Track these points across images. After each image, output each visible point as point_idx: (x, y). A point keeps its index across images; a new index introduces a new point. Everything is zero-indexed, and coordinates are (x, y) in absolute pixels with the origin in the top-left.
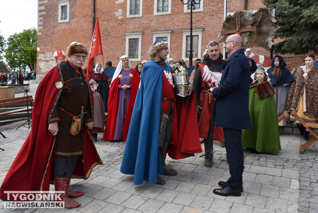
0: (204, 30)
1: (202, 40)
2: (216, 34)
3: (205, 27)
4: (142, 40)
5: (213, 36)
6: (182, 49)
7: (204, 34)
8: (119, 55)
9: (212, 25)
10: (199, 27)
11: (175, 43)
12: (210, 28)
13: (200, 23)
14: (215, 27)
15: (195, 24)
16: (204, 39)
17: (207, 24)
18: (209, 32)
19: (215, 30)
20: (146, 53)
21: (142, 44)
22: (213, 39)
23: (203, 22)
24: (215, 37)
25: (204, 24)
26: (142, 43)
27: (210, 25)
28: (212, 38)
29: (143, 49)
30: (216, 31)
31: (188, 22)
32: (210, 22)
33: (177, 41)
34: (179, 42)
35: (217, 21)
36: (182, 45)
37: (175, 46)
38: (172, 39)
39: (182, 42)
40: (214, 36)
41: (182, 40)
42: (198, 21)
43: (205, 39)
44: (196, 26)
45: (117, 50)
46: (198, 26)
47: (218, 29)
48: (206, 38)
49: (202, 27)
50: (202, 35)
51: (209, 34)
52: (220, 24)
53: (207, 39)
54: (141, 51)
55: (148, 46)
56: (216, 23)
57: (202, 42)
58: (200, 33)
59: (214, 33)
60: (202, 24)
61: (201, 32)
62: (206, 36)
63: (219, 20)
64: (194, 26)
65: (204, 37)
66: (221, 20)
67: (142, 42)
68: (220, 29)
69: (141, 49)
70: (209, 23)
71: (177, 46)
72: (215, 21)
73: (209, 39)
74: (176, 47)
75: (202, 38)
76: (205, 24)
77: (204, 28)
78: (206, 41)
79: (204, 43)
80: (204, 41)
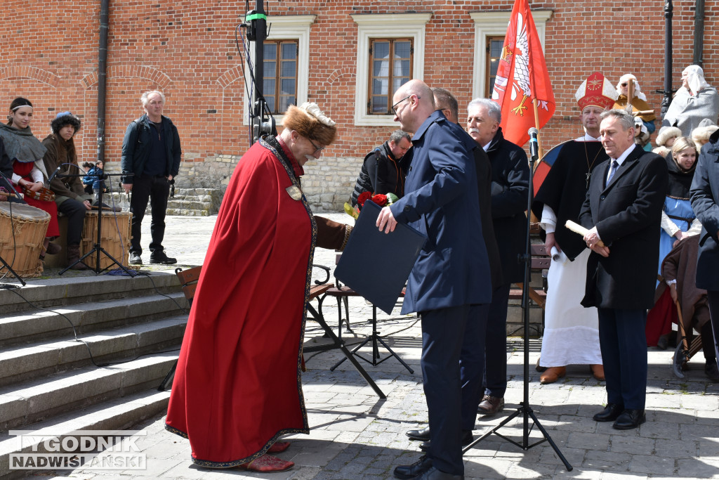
0: (552, 16)
2: (598, 32)
3: (558, 5)
4: (310, 47)
5: (588, 41)
6: (471, 85)
7: (554, 33)
8: (214, 99)
11: (442, 60)
12: (577, 9)
14: (593, 9)
16: (554, 51)
18: (573, 24)
19: (594, 19)
20: (329, 96)
21: (310, 63)
22: (588, 50)
24: (594, 46)
26: (310, 59)
28: (583, 46)
29: (317, 80)
30: (598, 23)
33: (452, 55)
34: (460, 59)
36: (472, 68)
37: (443, 72)
38: (434, 47)
39: (472, 60)
40: (593, 41)
41: (472, 51)
43: (559, 51)
45: (209, 83)
47: (604, 14)
48: (563, 46)
49: (545, 6)
50: (547, 33)
51: (573, 32)
53: (565, 51)
54: (309, 88)
55: (336, 70)
59: (589, 27)
61: (544, 24)
62: (563, 37)
65: (554, 42)
67: (311, 55)
68: (612, 14)
69: (310, 80)
71: (450, 72)
73: (573, 51)
74: (445, 77)
77: (553, 11)
78: (563, 56)
79: (554, 65)
80: (555, 56)
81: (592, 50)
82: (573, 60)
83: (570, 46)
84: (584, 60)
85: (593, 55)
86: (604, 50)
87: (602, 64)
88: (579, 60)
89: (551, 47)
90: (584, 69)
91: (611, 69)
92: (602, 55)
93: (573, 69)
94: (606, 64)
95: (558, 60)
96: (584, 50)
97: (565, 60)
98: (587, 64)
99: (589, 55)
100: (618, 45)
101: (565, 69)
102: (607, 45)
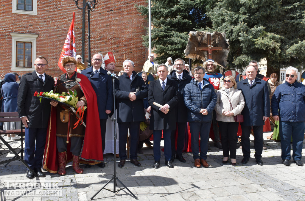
0: (38, 36)
1: (37, 48)
2: (53, 43)
3: (40, 33)
5: (50, 45)
6: (11, 57)
7: (39, 42)
9: (48, 32)
10: (32, 33)
12: (46, 35)
13: (34, 28)
14: (52, 36)
15: (27, 28)
16: (39, 48)
17: (43, 31)
18: (45, 39)
19: (52, 38)
22: (50, 48)
23: (37, 27)
25: (38, 30)
27: (46, 32)
30: (53, 40)
31: (18, 24)
32: (47, 29)
33: (4, 47)
34: (7, 48)
35: (54, 28)
36: (11, 51)
37: (1, 52)
39: (11, 49)
40: (52, 45)
41: (11, 46)
42: (31, 25)
44: (28, 31)
46: (31, 31)
47: (55, 37)
48: (42, 46)
49: (36, 33)
50: (37, 42)
51: (45, 42)
52: (58, 33)
53: (43, 48)
56: (53, 31)
57: (37, 50)
58: (34, 40)
59: (50, 41)
60: (36, 30)
61: (36, 39)
62: (42, 43)
63: (55, 28)
64: (27, 31)
65: (39, 45)
66: (58, 29)
68: (58, 38)
70: (44, 29)
71: (3, 52)
72: (52, 28)
73: (45, 48)
74: (2, 54)
75: (37, 46)
76: (40, 30)
77: (39, 35)
78: (42, 49)
79: (39, 52)
80: (40, 49)
81: (52, 48)
82: (45, 51)
83: (44, 46)
84: (49, 51)
85: (52, 50)
86: (55, 48)
87: (55, 53)
88: (47, 51)
89: (38, 46)
90: (49, 54)
91: (58, 54)
92: (55, 50)
93: (45, 54)
94: (56, 53)
95: (41, 51)
96: (49, 48)
97: (43, 51)
98: (50, 52)
99: (51, 50)
100: (59, 47)
101: (43, 53)
102: (56, 47)
